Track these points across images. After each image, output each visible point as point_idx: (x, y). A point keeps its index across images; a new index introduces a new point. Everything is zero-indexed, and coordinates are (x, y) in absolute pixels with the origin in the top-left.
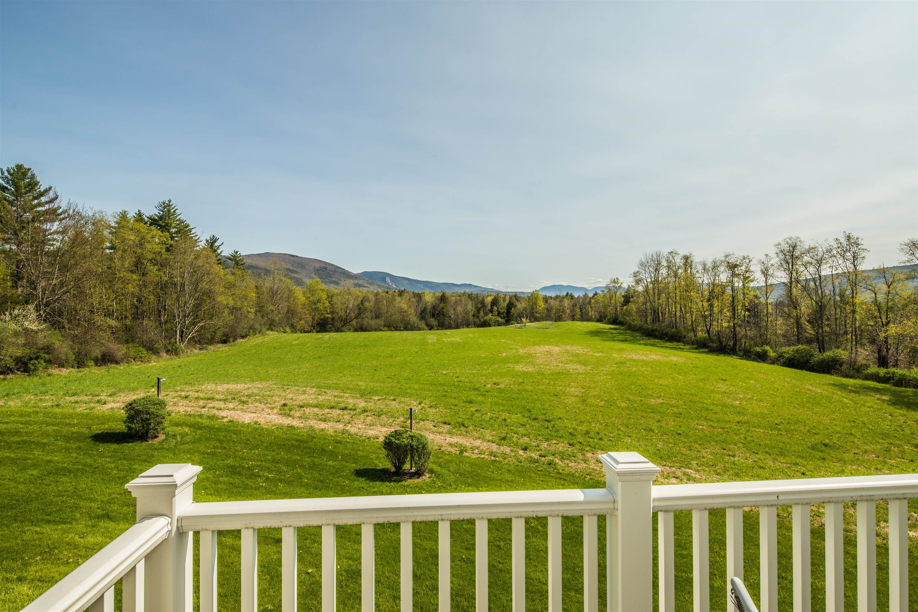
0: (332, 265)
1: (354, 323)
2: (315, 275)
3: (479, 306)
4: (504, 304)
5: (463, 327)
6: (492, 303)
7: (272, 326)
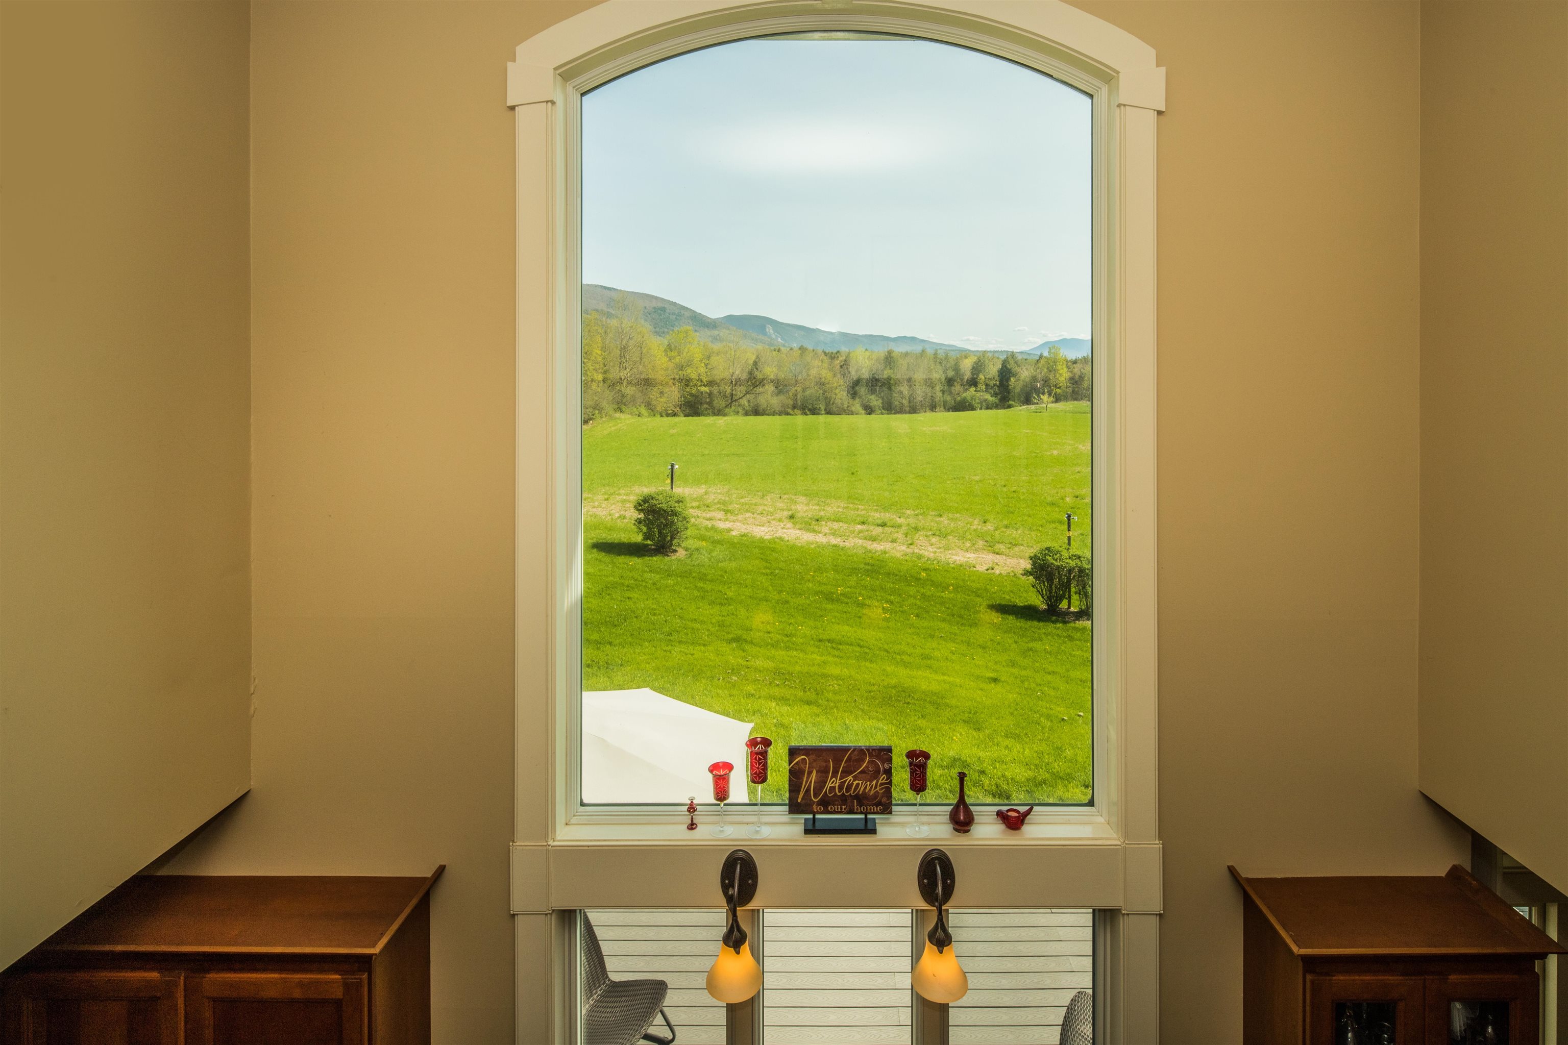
0: (675, 304)
1: (744, 402)
2: (646, 320)
3: (951, 374)
4: (993, 370)
5: (925, 412)
6: (973, 368)
7: (621, 404)
